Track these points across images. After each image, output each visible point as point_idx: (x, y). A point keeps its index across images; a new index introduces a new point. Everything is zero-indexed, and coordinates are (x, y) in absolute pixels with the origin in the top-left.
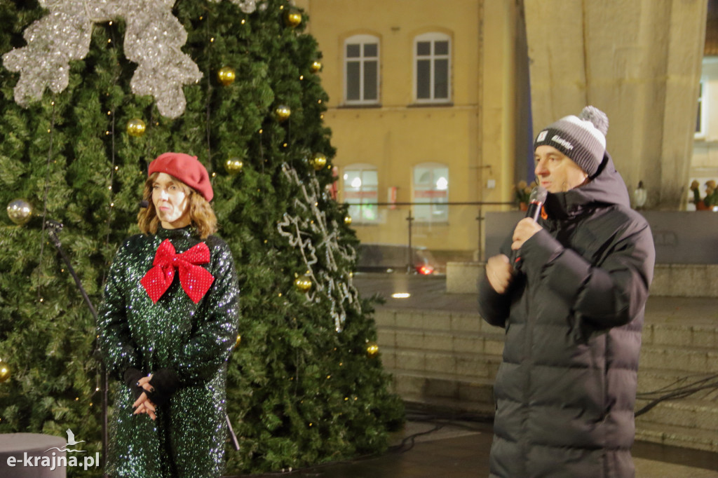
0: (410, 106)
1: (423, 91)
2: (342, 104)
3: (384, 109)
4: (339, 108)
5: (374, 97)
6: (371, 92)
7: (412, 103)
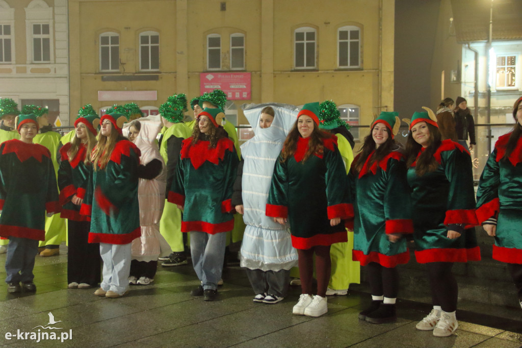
0: (336, 70)
1: (343, 61)
2: (293, 69)
3: (320, 72)
4: (292, 71)
5: (313, 65)
6: (310, 62)
7: (337, 68)
